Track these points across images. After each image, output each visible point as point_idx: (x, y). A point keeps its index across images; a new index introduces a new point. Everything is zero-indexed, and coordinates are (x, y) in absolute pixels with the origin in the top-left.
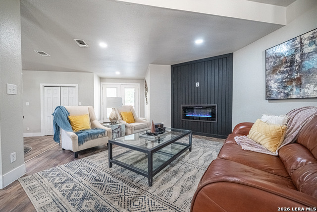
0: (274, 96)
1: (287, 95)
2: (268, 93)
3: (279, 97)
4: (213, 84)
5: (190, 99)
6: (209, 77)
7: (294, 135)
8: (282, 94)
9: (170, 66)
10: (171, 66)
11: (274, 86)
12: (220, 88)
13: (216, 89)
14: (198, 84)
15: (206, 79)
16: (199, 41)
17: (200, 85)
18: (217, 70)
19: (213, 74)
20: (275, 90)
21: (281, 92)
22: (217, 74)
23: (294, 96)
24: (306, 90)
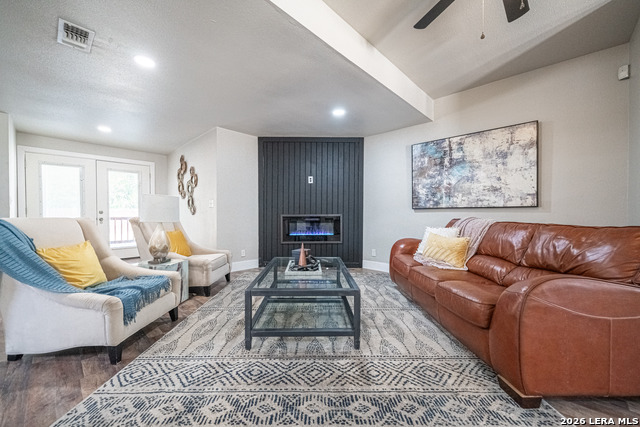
0: (422, 204)
1: (437, 203)
2: (415, 200)
3: (428, 206)
4: (335, 182)
5: (297, 205)
6: (330, 170)
7: (476, 246)
8: (431, 202)
9: (256, 138)
10: (259, 138)
11: (422, 192)
12: (346, 188)
13: (341, 188)
14: (311, 180)
15: (325, 172)
16: (339, 113)
17: (316, 180)
18: (341, 160)
19: (336, 164)
20: (423, 197)
21: (429, 200)
22: (341, 166)
23: (444, 206)
24: (455, 199)
